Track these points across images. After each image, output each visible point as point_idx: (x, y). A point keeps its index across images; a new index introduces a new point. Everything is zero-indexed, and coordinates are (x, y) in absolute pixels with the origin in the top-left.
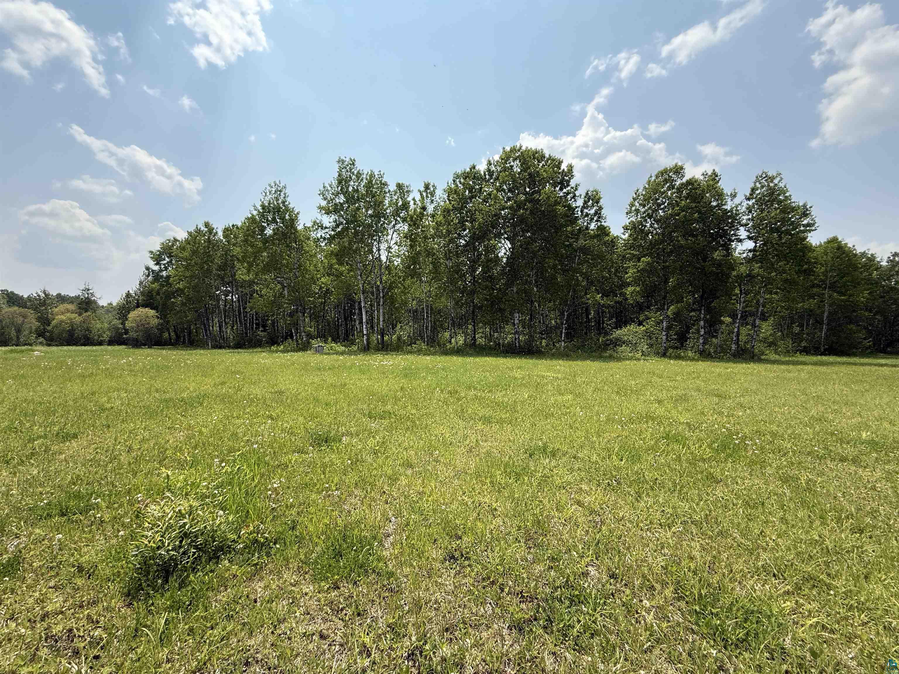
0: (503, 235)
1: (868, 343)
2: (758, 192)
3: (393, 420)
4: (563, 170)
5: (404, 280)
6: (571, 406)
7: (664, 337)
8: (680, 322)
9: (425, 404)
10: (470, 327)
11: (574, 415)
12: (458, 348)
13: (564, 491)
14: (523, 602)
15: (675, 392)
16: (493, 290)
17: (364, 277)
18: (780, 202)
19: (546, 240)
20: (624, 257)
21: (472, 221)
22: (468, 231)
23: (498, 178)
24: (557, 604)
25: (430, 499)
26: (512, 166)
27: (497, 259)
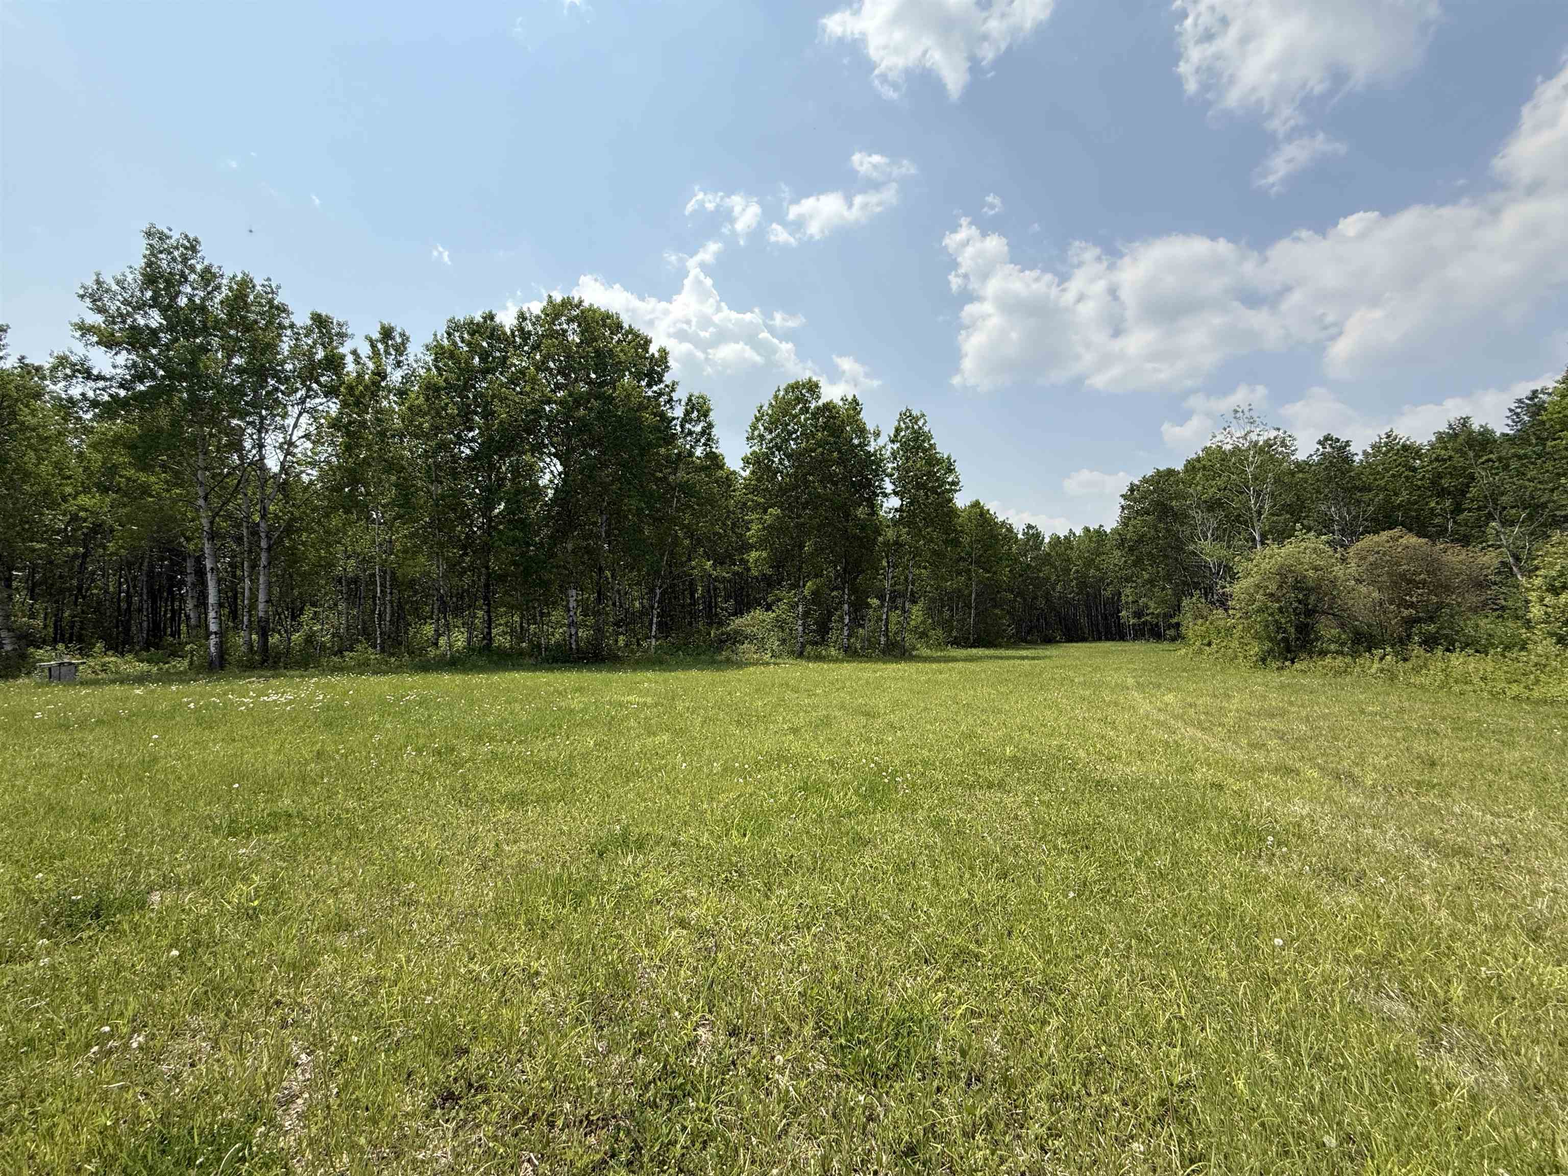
0: (546, 446)
1: (1011, 630)
2: (903, 434)
3: (297, 831)
4: (653, 355)
5: (327, 516)
6: (668, 752)
7: (800, 628)
8: (819, 604)
9: (379, 784)
10: (480, 613)
11: (674, 768)
12: (452, 656)
13: (659, 907)
14: (591, 1131)
15: (814, 714)
16: (528, 545)
17: (216, 502)
18: (925, 450)
19: (624, 466)
20: (745, 504)
21: (488, 414)
22: (477, 431)
23: (539, 346)
24: (649, 1113)
25: (395, 990)
26: (565, 331)
27: (536, 492)
